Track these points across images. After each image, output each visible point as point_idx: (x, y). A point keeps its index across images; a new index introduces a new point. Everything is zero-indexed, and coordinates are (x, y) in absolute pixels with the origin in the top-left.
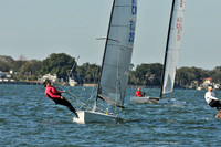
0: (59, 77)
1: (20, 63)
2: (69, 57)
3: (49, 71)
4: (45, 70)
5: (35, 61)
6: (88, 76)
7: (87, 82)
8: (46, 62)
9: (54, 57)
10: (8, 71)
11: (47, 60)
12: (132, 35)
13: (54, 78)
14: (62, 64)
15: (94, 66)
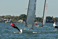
0: (23, 21)
1: (13, 17)
3: (21, 19)
5: (17, 16)
8: (20, 16)
9: (22, 15)
10: (10, 19)
12: (35, 8)
14: (24, 17)
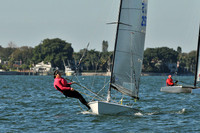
0: (54, 66)
1: (10, 51)
2: (64, 42)
3: (43, 58)
4: (37, 58)
5: (26, 48)
6: (87, 64)
7: (85, 70)
9: (48, 43)
11: (40, 46)
12: (144, 18)
13: (48, 67)
14: (57, 51)
15: (93, 52)
